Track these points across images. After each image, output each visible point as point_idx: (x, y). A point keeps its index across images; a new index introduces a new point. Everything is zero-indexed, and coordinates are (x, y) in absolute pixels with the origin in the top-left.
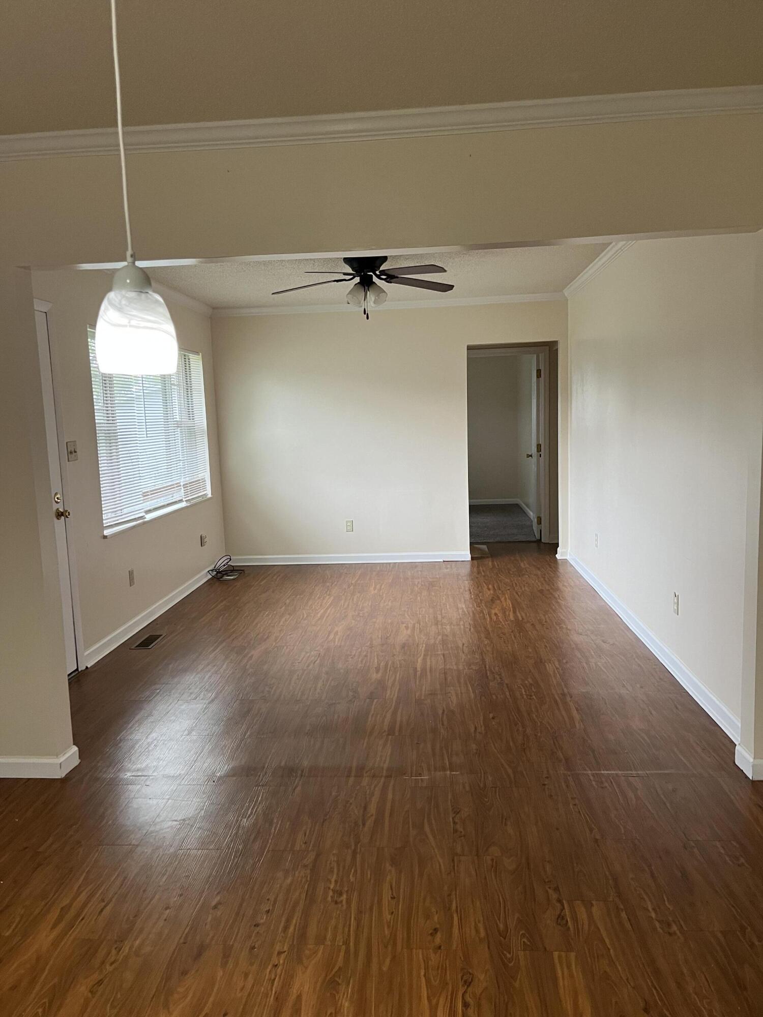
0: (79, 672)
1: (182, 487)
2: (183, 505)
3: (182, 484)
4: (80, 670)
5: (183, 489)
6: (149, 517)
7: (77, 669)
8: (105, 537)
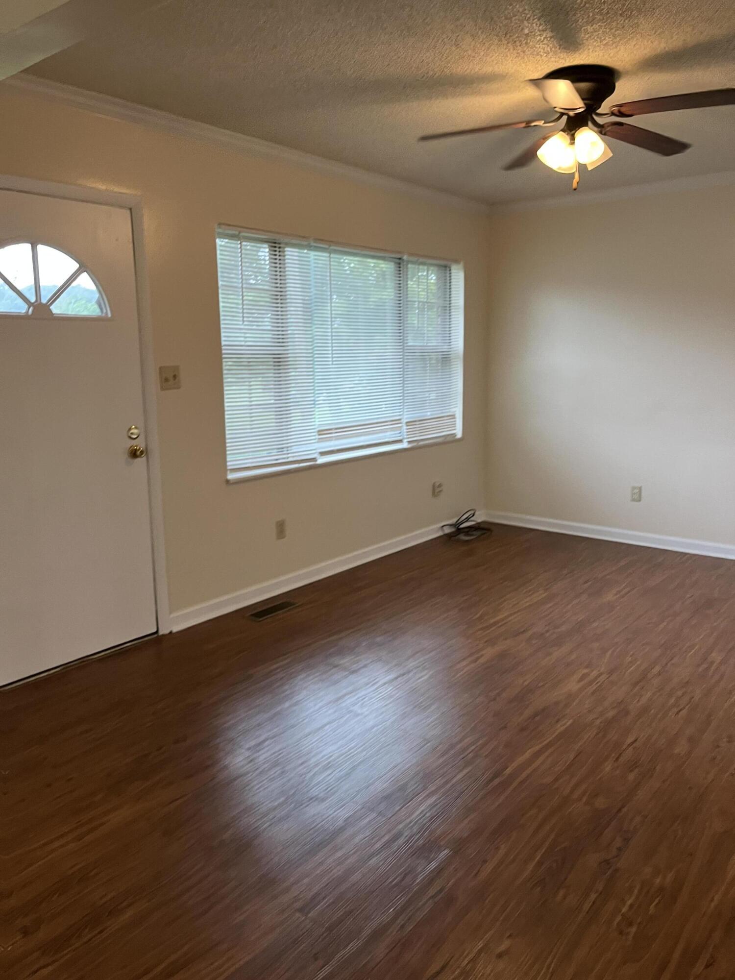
0: (158, 636)
1: (404, 425)
2: (405, 445)
3: (404, 421)
4: (161, 633)
5: (405, 427)
6: (321, 460)
7: (157, 632)
8: (228, 481)
